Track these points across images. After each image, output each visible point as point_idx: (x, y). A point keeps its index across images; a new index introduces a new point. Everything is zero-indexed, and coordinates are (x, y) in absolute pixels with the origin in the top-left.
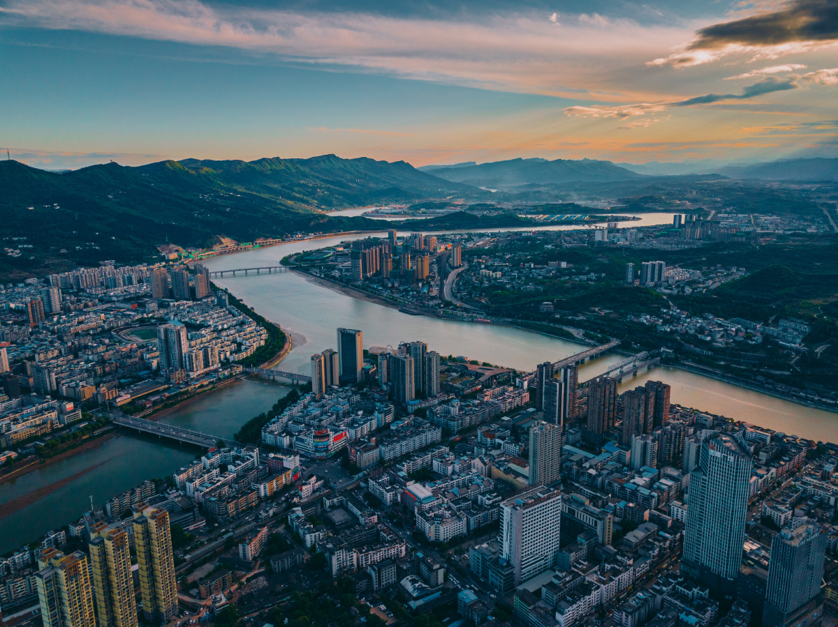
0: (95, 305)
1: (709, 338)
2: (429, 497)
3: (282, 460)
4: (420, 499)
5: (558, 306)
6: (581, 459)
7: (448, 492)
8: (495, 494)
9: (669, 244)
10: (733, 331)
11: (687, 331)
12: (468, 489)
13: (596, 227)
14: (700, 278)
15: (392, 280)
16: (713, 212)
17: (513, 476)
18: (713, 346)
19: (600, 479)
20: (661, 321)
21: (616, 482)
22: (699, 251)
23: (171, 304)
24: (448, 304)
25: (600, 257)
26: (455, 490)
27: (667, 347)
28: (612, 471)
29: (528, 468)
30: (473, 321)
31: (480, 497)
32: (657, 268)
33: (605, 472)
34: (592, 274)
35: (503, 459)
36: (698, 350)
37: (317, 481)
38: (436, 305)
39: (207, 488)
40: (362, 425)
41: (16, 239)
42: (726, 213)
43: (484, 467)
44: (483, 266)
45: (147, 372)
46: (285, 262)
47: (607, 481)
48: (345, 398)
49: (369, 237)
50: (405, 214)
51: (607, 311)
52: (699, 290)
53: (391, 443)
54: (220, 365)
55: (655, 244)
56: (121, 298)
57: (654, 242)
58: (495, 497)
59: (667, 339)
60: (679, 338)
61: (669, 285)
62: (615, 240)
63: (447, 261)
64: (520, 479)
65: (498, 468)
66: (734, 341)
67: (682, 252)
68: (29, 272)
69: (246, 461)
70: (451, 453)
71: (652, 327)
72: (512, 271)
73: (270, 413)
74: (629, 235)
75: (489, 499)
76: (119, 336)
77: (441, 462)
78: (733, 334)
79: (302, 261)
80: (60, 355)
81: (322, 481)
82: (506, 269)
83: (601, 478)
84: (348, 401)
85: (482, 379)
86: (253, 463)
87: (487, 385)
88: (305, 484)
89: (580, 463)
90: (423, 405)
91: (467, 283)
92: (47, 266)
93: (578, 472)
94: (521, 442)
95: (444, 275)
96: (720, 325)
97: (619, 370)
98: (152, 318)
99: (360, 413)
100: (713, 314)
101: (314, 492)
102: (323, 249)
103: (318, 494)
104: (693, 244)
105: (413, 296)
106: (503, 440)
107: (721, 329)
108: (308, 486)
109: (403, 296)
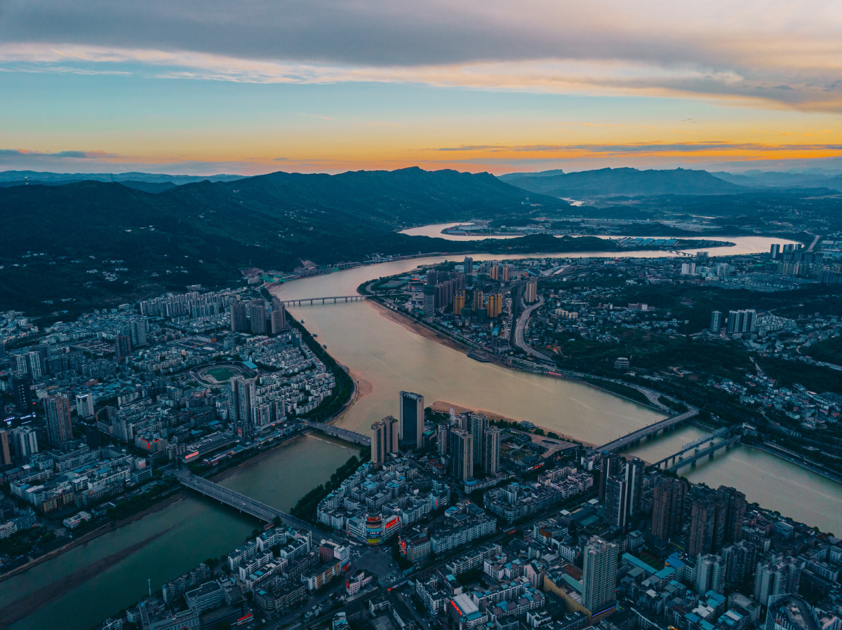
0: (178, 337)
1: (797, 417)
2: (475, 613)
3: (333, 547)
4: (465, 614)
5: (634, 363)
6: (641, 575)
7: (496, 607)
8: (544, 613)
9: (762, 282)
10: (825, 410)
11: (773, 405)
12: (517, 604)
13: (685, 254)
14: (794, 329)
15: (463, 318)
16: (818, 237)
17: (567, 591)
18: (801, 426)
19: (659, 603)
20: (745, 389)
21: (676, 610)
22: (796, 295)
23: (248, 340)
24: (519, 351)
25: (685, 301)
26: (503, 604)
27: (751, 423)
28: (673, 594)
29: (582, 581)
30: (543, 373)
31: (528, 614)
32: (746, 318)
33: (665, 595)
34: (675, 320)
35: (557, 567)
36: (784, 429)
37: (366, 576)
38: (505, 352)
39: (258, 576)
40: (416, 508)
41: (113, 262)
42: (831, 238)
43: (536, 575)
44: (559, 305)
45: (217, 422)
46: (362, 289)
47: (666, 607)
48: (402, 472)
49: (446, 261)
50: (485, 232)
51: (687, 372)
52: (792, 347)
53: (442, 535)
54: (286, 418)
55: (747, 281)
56: (203, 330)
57: (747, 278)
58: (545, 616)
59: (749, 413)
60: (763, 413)
61: (759, 337)
62: (704, 275)
63: (522, 295)
64: (573, 595)
65: (551, 578)
66: (827, 423)
67: (776, 295)
68: (123, 297)
69: (299, 545)
70: (503, 554)
71: (735, 397)
72: (589, 312)
73: (328, 484)
74: (719, 270)
75: (537, 619)
76: (197, 376)
77: (492, 564)
78: (826, 413)
79: (379, 289)
80: (140, 398)
81: (371, 577)
82: (583, 309)
83: (661, 602)
84: (406, 476)
85: (546, 455)
86: (306, 547)
87: (550, 463)
88: (352, 581)
89: (639, 579)
90: (481, 486)
91: (540, 324)
92: (139, 291)
93: (636, 590)
94: (579, 546)
95: (517, 311)
96: (812, 401)
97: (693, 450)
98: (228, 356)
99: (416, 491)
100: (805, 385)
101: (362, 588)
102: (400, 276)
103: (365, 591)
104: (791, 283)
105: (483, 339)
106: (559, 541)
107: (812, 406)
108: (356, 583)
109: (472, 338)
